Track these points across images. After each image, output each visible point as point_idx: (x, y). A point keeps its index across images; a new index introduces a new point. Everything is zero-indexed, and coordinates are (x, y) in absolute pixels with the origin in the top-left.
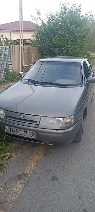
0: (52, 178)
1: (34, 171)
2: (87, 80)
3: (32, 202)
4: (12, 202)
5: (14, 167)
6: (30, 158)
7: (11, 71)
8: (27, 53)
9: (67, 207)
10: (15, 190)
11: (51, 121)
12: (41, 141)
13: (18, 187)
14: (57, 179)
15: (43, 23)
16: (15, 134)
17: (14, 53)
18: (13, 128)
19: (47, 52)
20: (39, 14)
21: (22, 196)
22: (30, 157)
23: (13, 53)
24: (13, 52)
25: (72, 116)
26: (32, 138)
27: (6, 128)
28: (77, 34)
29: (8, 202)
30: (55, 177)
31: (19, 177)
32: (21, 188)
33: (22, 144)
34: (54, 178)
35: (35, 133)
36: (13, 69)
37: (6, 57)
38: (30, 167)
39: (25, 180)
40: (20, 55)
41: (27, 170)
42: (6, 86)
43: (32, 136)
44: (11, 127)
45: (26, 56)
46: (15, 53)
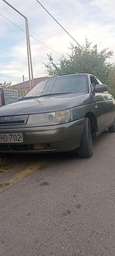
0: (41, 184)
2: (94, 89)
14: (48, 185)
15: (56, 67)
20: (51, 59)
26: (19, 142)
34: (44, 183)
39: (5, 188)
41: (11, 181)
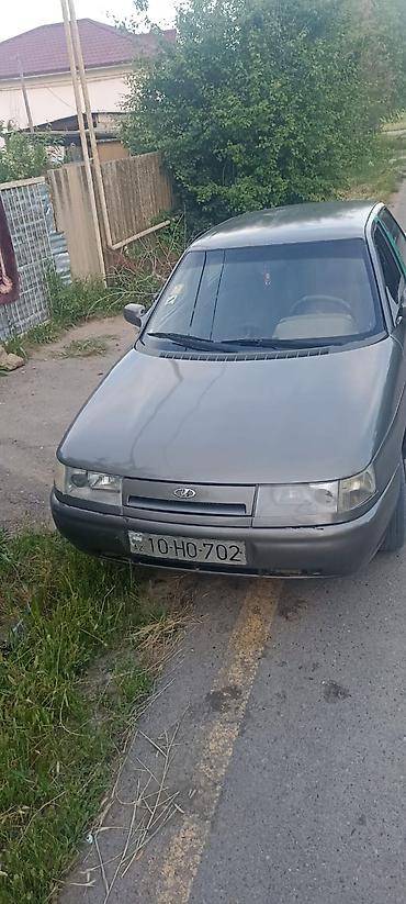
0: (328, 693)
1: (258, 674)
3: (278, 777)
4: (216, 784)
5: (188, 671)
6: (235, 633)
7: (67, 279)
8: (115, 188)
9: (396, 781)
10: (212, 746)
11: (291, 496)
12: (265, 572)
13: (220, 736)
14: (345, 695)
16: (171, 555)
17: (67, 202)
18: (161, 537)
19: (199, 165)
20: (140, 3)
21: (242, 762)
22: (232, 628)
23: (62, 202)
24: (61, 196)
25: (370, 470)
26: (232, 563)
27: (134, 541)
28: (316, 70)
29: (201, 787)
30: (335, 686)
31: (216, 702)
32: (230, 738)
33: (189, 582)
34: (332, 690)
35: (242, 546)
36: (74, 270)
37: (38, 225)
38: (243, 663)
39: (237, 708)
40: (89, 203)
41: (236, 675)
42: (61, 344)
43: (232, 559)
44: (152, 536)
45: (114, 203)
46: (69, 200)
